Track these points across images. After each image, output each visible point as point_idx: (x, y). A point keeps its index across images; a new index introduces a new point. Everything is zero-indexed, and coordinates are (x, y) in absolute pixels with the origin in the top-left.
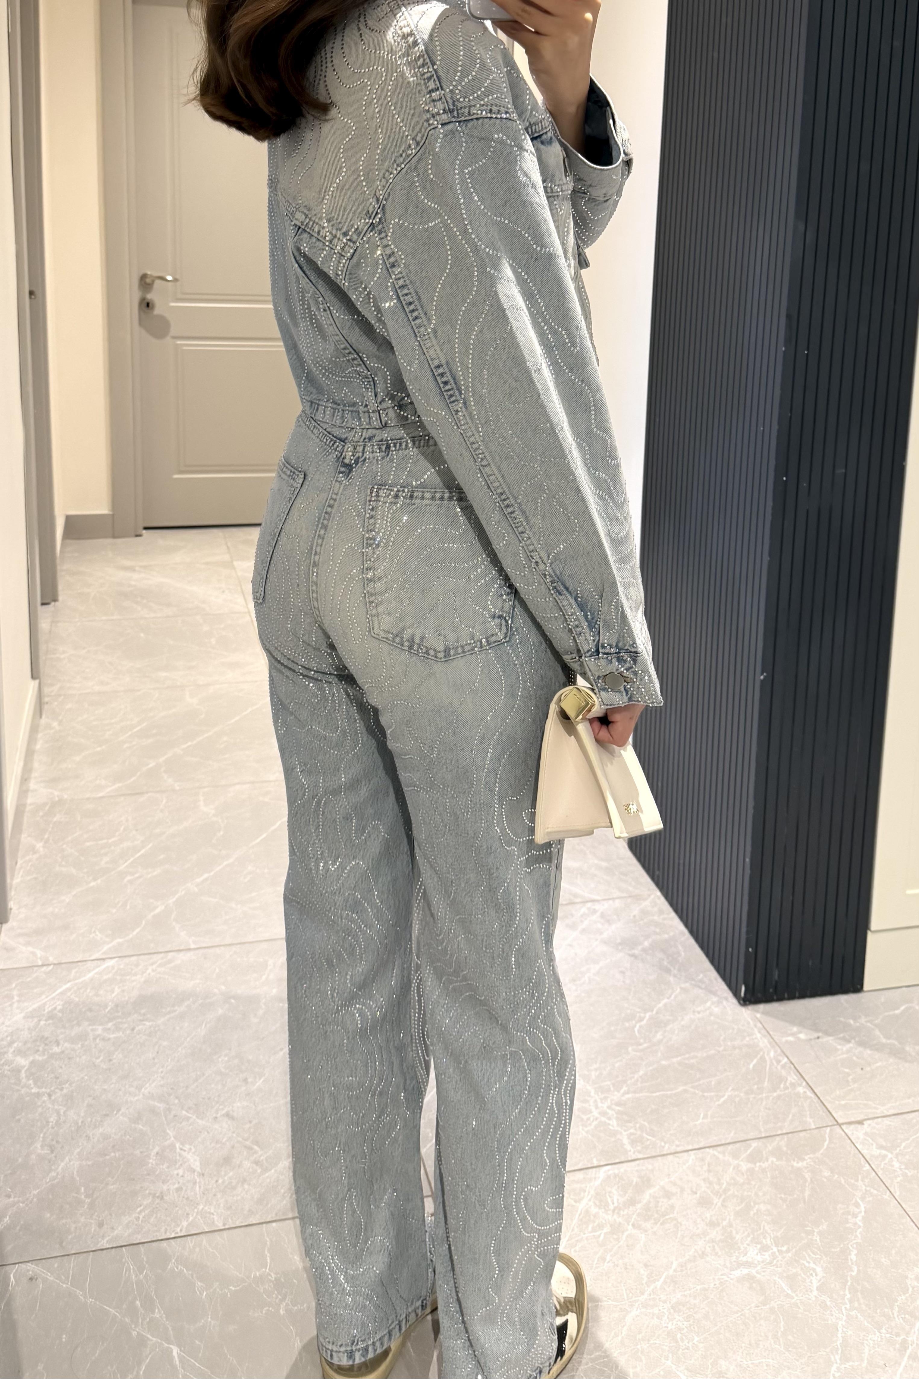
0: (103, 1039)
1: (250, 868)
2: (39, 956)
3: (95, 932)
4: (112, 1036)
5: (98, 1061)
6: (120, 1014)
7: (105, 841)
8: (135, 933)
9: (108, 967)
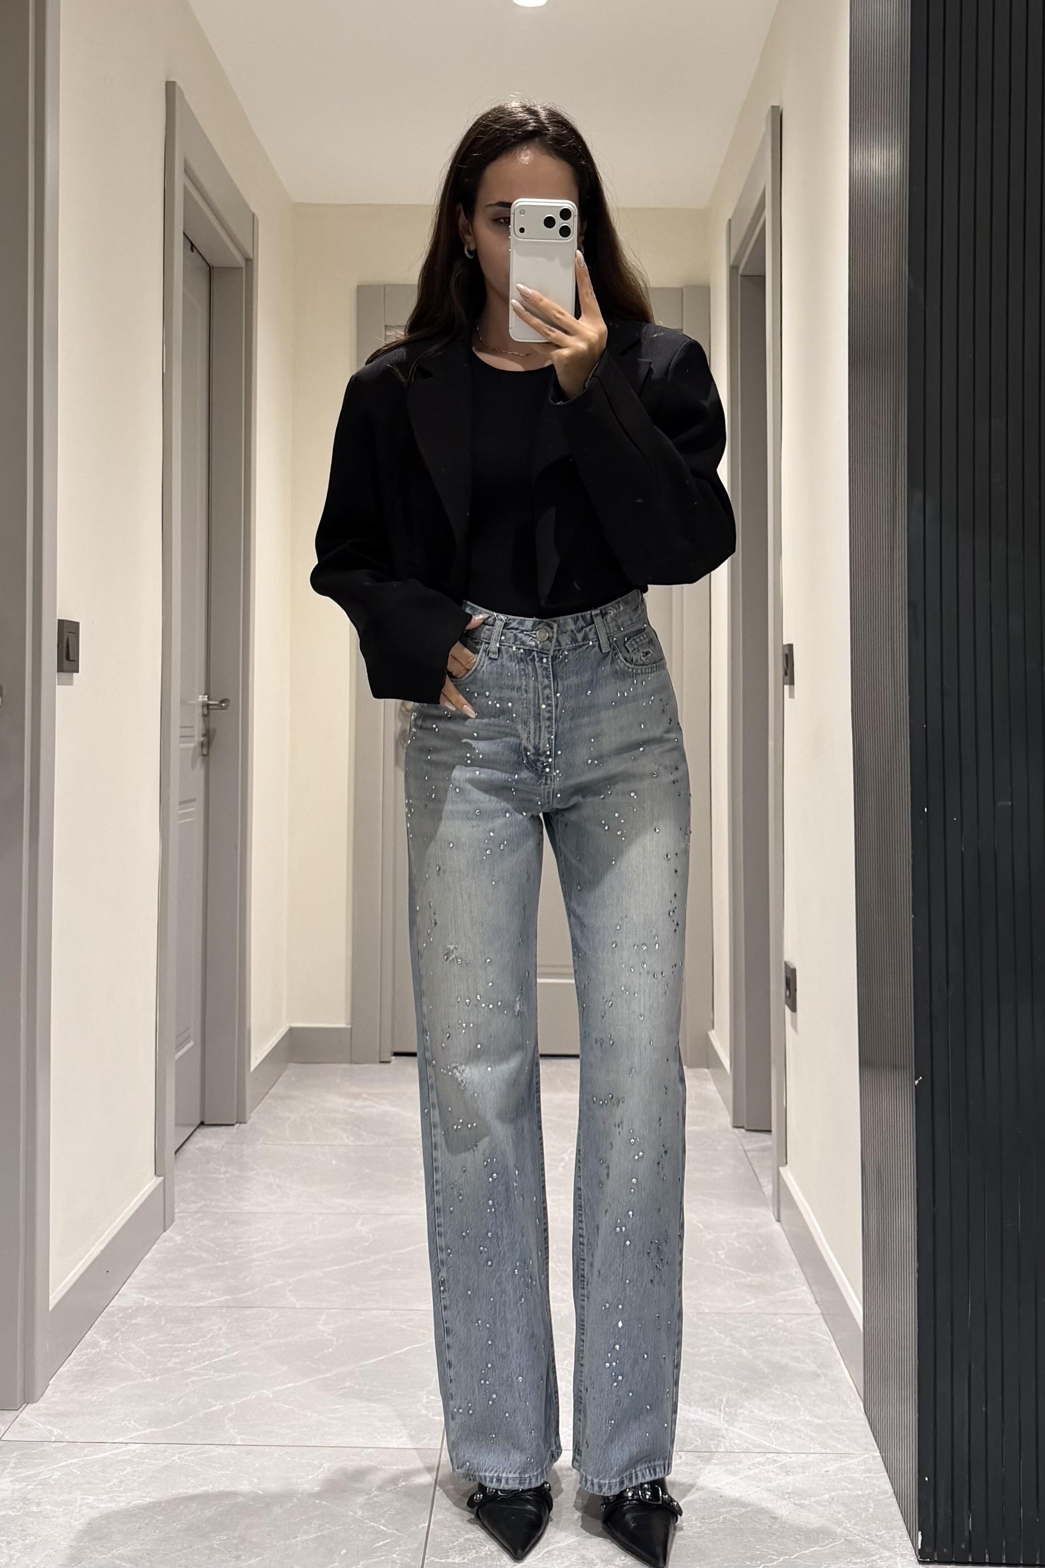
0: (91, 1507)
1: (347, 1384)
2: (55, 1433)
3: (129, 1420)
4: (102, 1506)
5: (77, 1523)
6: (122, 1489)
7: (182, 1345)
8: (175, 1425)
9: (129, 1451)
